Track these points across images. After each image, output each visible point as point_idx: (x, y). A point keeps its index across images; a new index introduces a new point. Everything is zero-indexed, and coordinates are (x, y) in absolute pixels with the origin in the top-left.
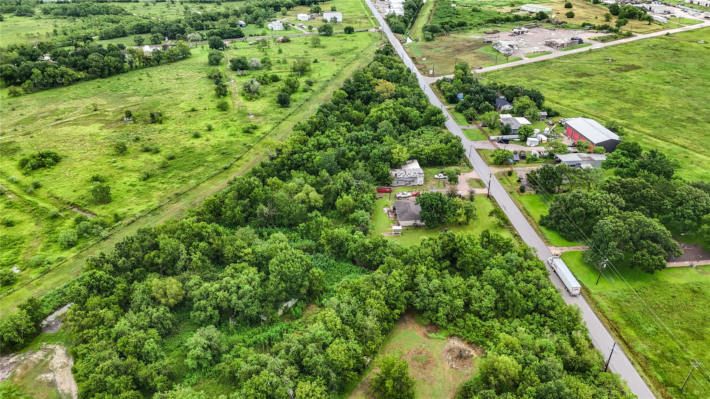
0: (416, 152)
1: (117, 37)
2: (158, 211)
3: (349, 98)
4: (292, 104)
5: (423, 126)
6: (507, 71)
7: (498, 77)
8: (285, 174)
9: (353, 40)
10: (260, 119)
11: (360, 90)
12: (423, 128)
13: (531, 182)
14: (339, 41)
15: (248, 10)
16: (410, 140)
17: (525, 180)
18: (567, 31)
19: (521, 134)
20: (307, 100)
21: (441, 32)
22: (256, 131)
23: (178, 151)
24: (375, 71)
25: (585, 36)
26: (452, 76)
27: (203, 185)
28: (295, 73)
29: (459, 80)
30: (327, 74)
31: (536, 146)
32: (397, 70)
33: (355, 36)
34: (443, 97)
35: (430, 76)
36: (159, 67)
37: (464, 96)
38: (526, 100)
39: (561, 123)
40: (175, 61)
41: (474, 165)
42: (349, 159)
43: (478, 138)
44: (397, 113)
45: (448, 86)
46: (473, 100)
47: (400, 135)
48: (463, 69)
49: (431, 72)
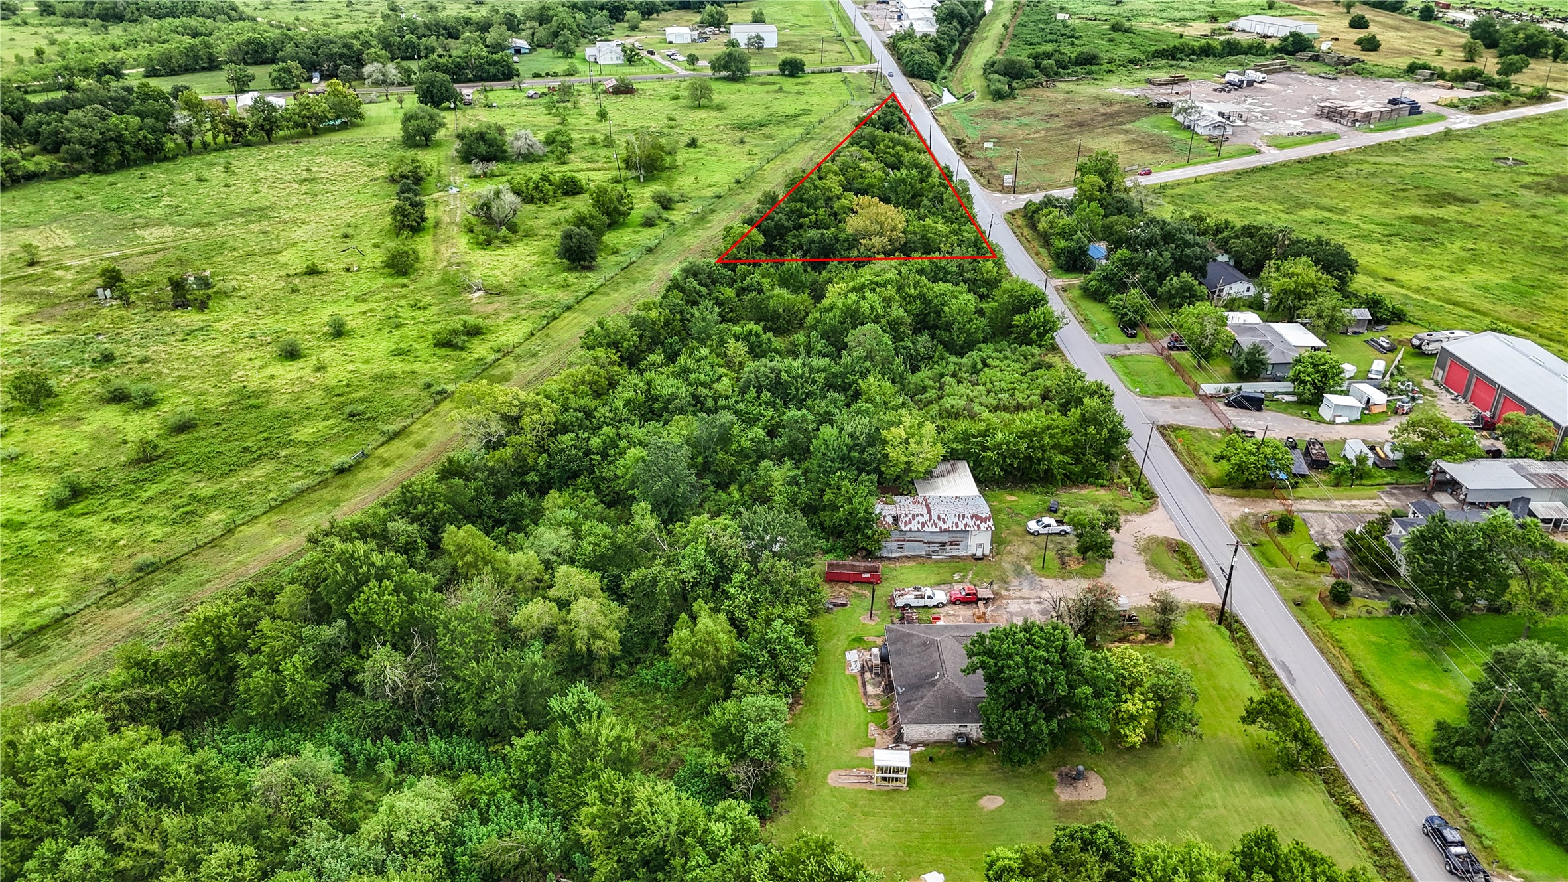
0: (966, 437)
1: (194, 71)
2: (46, 639)
3: (767, 248)
4: (606, 261)
5: (985, 341)
6: (1222, 182)
7: (1197, 197)
8: (521, 505)
9: (799, 93)
10: (501, 302)
11: (801, 226)
12: (987, 349)
13: (1364, 562)
14: (764, 95)
15: (541, 15)
16: (947, 389)
17: (1340, 554)
18: (1370, 83)
19: (1304, 382)
20: (650, 250)
21: (1032, 76)
22: (476, 341)
23: (215, 402)
24: (851, 173)
25: (1425, 95)
26: (1069, 193)
27: (246, 531)
28: (629, 174)
29: (1094, 204)
30: (718, 177)
31: (1351, 423)
32: (914, 172)
33: (807, 83)
34: (1043, 251)
35: (1004, 190)
36: (268, 147)
37: (1110, 250)
38: (1304, 270)
39: (1419, 347)
40: (316, 132)
41: (1157, 487)
42: (741, 454)
43: (1161, 387)
44: (906, 299)
45: (1062, 222)
46: (1139, 265)
47: (914, 369)
48: (1102, 173)
49: (1008, 180)
